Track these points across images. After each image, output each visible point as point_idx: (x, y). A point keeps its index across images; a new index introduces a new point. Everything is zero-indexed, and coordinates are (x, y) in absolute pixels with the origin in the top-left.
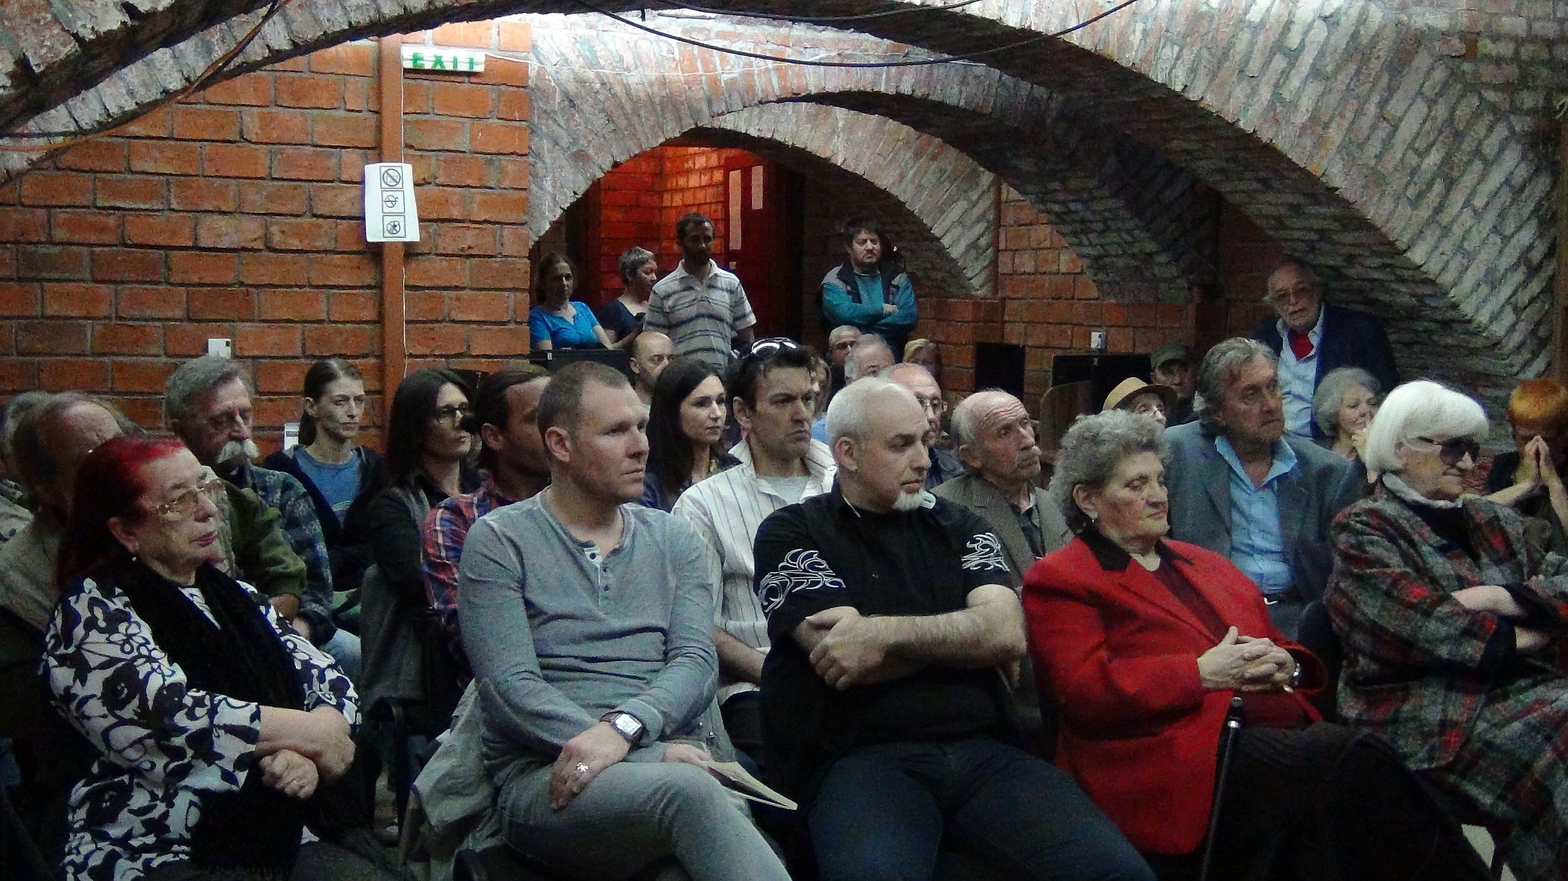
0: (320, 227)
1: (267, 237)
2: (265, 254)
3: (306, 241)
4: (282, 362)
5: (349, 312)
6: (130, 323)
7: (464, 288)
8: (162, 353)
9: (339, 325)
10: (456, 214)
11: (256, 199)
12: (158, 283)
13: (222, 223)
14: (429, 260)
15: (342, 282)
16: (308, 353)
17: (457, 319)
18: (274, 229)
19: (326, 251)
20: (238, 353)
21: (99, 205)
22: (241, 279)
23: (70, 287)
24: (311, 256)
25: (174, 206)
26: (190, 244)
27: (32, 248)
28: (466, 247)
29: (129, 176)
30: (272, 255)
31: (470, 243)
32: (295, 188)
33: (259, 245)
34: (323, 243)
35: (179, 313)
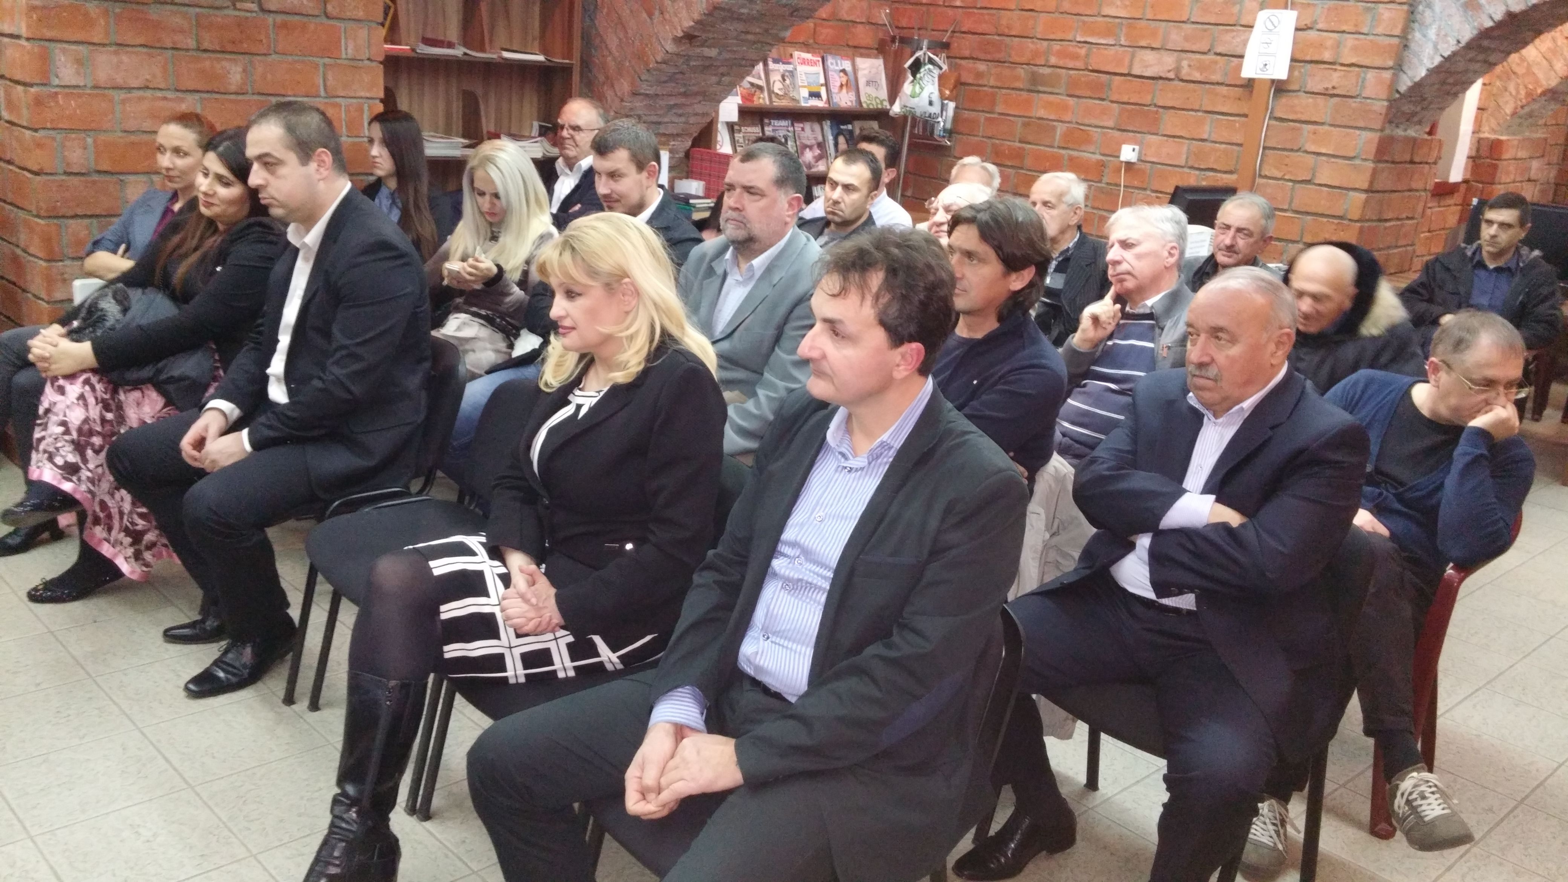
0: (1216, 62)
1: (1178, 69)
2: (1176, 83)
3: (1204, 75)
4: (1170, 168)
5: (1225, 135)
6: (1082, 127)
7: (1323, 124)
8: (1097, 151)
9: (1217, 145)
10: (1327, 56)
11: (1176, 38)
12: (1103, 100)
13: (1149, 56)
14: (1297, 96)
15: (1224, 110)
16: (1190, 163)
17: (1309, 150)
18: (1185, 63)
19: (1218, 84)
20: (1143, 159)
21: (1078, 39)
22: (1155, 101)
23: (1052, 98)
24: (1207, 86)
25: (1123, 42)
26: (1126, 72)
27: (1035, 68)
28: (1330, 86)
29: (1100, 19)
30: (1181, 84)
31: (1334, 84)
32: (1205, 30)
33: (1171, 75)
34: (1215, 78)
35: (1111, 124)
